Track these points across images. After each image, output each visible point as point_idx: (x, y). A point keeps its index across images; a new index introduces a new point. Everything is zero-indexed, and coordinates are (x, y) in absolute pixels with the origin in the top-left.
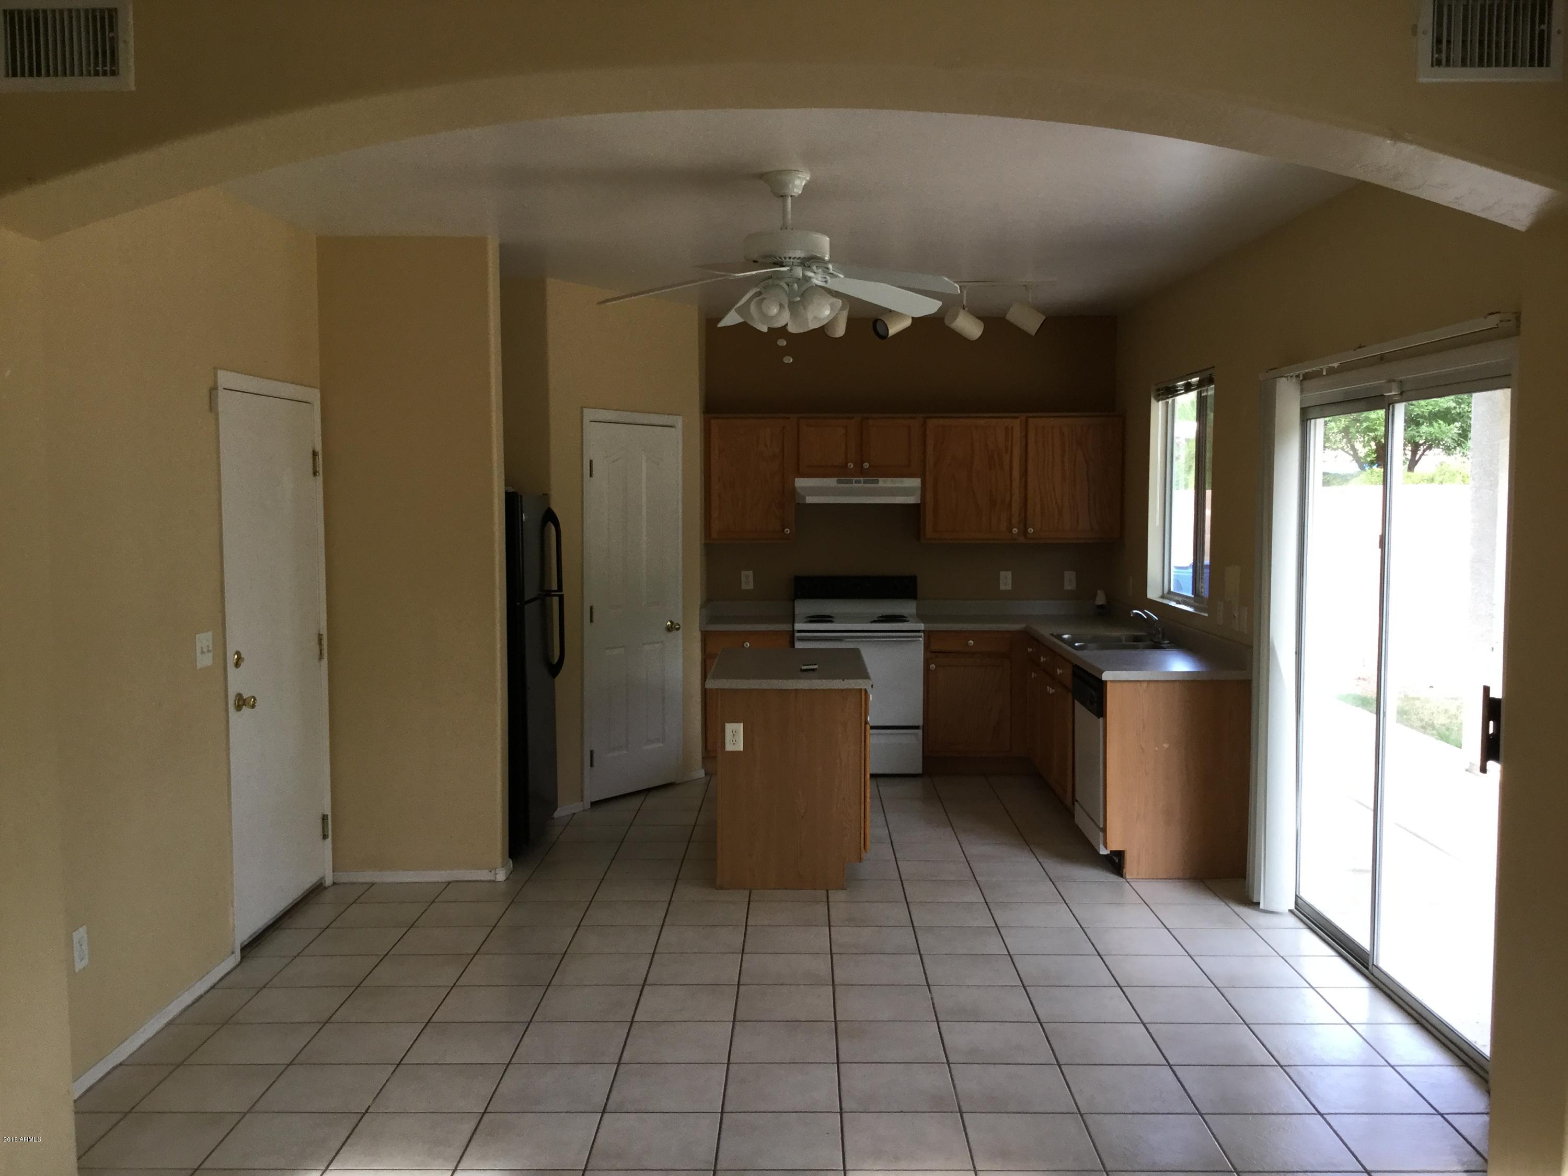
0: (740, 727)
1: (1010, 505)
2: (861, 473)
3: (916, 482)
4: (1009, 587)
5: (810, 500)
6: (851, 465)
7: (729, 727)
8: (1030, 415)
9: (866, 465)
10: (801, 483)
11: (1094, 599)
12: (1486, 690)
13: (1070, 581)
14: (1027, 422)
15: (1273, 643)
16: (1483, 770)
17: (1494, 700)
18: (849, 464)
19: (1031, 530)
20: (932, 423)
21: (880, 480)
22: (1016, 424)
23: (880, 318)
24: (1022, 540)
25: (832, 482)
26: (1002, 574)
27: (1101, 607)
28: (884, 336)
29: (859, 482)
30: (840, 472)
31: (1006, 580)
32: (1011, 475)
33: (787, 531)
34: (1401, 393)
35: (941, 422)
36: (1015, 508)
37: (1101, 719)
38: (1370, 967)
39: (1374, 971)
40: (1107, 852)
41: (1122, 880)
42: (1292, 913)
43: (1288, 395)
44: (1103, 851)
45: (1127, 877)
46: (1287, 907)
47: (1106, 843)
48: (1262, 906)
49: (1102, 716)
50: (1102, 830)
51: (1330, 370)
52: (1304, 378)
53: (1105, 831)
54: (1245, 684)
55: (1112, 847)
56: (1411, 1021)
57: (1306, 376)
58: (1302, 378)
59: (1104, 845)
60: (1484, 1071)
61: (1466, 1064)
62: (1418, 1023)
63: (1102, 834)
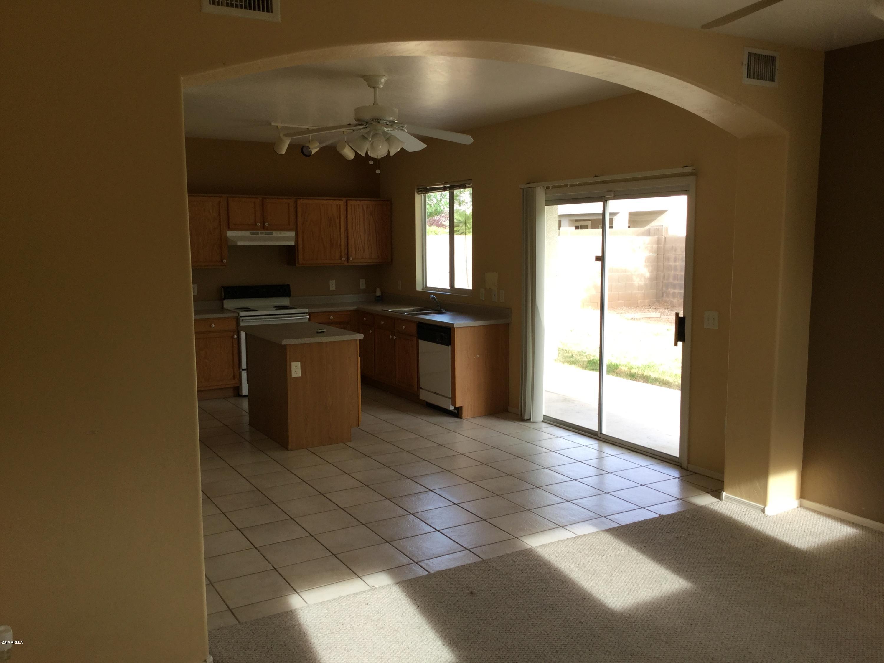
0: (299, 364)
1: (340, 245)
2: (264, 228)
3: (292, 234)
4: (334, 289)
5: (240, 243)
6: (259, 224)
7: (294, 365)
8: (349, 199)
9: (267, 224)
10: (230, 234)
11: (375, 292)
12: (677, 314)
13: (363, 284)
14: (346, 202)
15: (537, 305)
16: (676, 344)
17: (680, 318)
18: (258, 224)
19: (351, 258)
20: (300, 202)
21: (274, 232)
22: (341, 203)
23: (306, 145)
24: (346, 263)
25: (247, 234)
26: (331, 281)
27: (379, 296)
28: (309, 155)
29: (262, 233)
30: (252, 227)
31: (333, 285)
32: (340, 230)
33: (225, 261)
34: (615, 196)
35: (305, 201)
36: (343, 247)
37: (450, 346)
38: (599, 435)
39: (601, 436)
40: (453, 408)
41: (462, 420)
42: (543, 421)
43: (541, 195)
44: (452, 408)
45: (464, 418)
46: (541, 419)
47: (454, 404)
48: (531, 420)
49: (450, 345)
50: (451, 398)
51: (572, 185)
52: (552, 188)
53: (453, 398)
54: (507, 325)
55: (458, 405)
56: (629, 451)
57: (554, 187)
58: (551, 188)
59: (452, 405)
60: (676, 462)
61: (664, 461)
62: (633, 451)
63: (450, 400)
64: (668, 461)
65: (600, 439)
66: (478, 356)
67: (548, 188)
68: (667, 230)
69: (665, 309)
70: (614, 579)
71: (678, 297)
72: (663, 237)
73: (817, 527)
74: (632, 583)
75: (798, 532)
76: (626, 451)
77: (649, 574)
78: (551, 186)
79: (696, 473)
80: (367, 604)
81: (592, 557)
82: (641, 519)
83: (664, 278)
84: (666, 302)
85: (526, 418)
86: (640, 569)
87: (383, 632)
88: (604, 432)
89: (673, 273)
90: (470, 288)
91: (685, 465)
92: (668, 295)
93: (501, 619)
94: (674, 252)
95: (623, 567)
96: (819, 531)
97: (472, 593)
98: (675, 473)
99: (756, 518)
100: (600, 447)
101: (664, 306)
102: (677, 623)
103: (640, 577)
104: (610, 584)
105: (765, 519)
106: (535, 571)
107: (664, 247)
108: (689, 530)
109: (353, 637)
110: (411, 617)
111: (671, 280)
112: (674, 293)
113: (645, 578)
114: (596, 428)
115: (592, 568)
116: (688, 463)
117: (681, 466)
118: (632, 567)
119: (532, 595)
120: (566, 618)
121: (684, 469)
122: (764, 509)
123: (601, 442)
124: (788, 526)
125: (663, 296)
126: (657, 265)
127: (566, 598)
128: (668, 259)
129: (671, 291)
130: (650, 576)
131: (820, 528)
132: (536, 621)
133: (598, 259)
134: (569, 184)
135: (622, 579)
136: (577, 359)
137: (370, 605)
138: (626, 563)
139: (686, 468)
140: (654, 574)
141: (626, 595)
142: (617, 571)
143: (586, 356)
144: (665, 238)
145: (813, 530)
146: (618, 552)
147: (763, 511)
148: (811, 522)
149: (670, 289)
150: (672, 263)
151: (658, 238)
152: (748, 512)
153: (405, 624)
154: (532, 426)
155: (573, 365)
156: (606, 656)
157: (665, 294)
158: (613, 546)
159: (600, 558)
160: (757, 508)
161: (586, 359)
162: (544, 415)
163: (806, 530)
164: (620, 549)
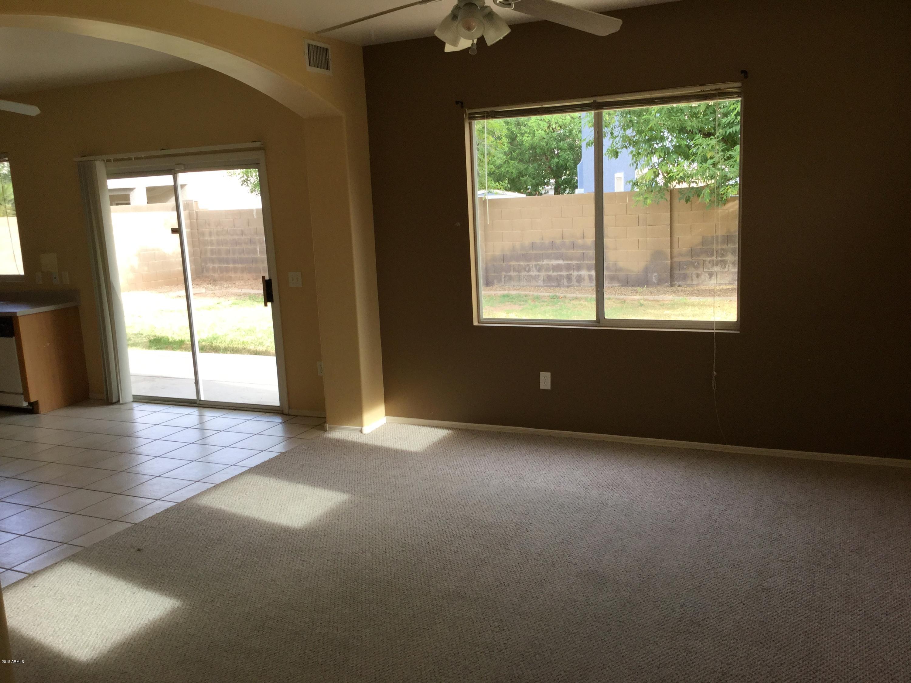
12: (263, 277)
16: (266, 305)
17: (268, 280)
34: (183, 169)
37: (14, 338)
38: (198, 402)
39: (201, 403)
40: (27, 404)
41: (40, 415)
42: (133, 401)
43: (100, 167)
44: (25, 404)
45: (41, 413)
46: (132, 400)
47: (27, 398)
48: (121, 402)
49: (14, 336)
50: (22, 394)
51: (137, 158)
52: (114, 161)
53: (26, 393)
54: (76, 308)
55: (33, 400)
56: (231, 411)
57: (116, 160)
58: (112, 161)
59: (25, 401)
60: (278, 410)
61: (266, 412)
62: (236, 410)
63: (23, 396)
64: (270, 411)
65: (199, 405)
66: (48, 344)
67: (108, 161)
68: (197, 204)
69: (208, 284)
70: (263, 506)
71: (219, 271)
72: (194, 211)
73: (403, 434)
74: (280, 505)
75: (391, 440)
76: (227, 411)
77: (291, 496)
78: (112, 159)
79: (297, 416)
80: (35, 586)
81: (238, 496)
82: (266, 459)
83: (201, 253)
84: (207, 277)
85: (115, 400)
86: (282, 494)
87: (66, 601)
88: (203, 398)
89: (209, 247)
90: (22, 273)
91: (286, 411)
92: (208, 270)
93: (178, 561)
94: (207, 227)
95: (267, 496)
96: (406, 436)
97: (139, 550)
98: (278, 420)
99: (357, 437)
100: (200, 413)
101: (205, 281)
102: (327, 521)
103: (284, 500)
104: (262, 511)
105: (364, 437)
106: (191, 519)
107: (197, 222)
108: (310, 457)
109: (37, 614)
110: (88, 583)
111: (209, 255)
112: (214, 267)
113: (289, 499)
114: (194, 397)
115: (241, 504)
116: (289, 408)
117: (283, 414)
118: (275, 494)
119: (198, 536)
120: (235, 543)
121: (286, 415)
122: (362, 429)
123: (201, 408)
124: (383, 438)
125: (202, 272)
126: (192, 241)
127: (228, 530)
128: (203, 234)
129: (210, 265)
130: (292, 496)
131: (405, 434)
132: (210, 553)
133: (174, 231)
134: (133, 157)
135: (270, 504)
136: (137, 342)
137: (37, 586)
138: (268, 493)
139: (287, 413)
140: (295, 494)
141: (278, 514)
142: (263, 500)
143: (145, 337)
144: (197, 213)
145: (401, 436)
146: (258, 487)
147: (361, 431)
148: (398, 431)
149: (209, 264)
150: (207, 238)
151: (189, 213)
152: (349, 435)
153: (85, 589)
154: (122, 407)
155: (134, 347)
156: (282, 558)
157: (205, 270)
158: (252, 483)
159: (245, 495)
160: (356, 430)
161: (145, 340)
162: (133, 395)
163: (396, 438)
164: (259, 484)
